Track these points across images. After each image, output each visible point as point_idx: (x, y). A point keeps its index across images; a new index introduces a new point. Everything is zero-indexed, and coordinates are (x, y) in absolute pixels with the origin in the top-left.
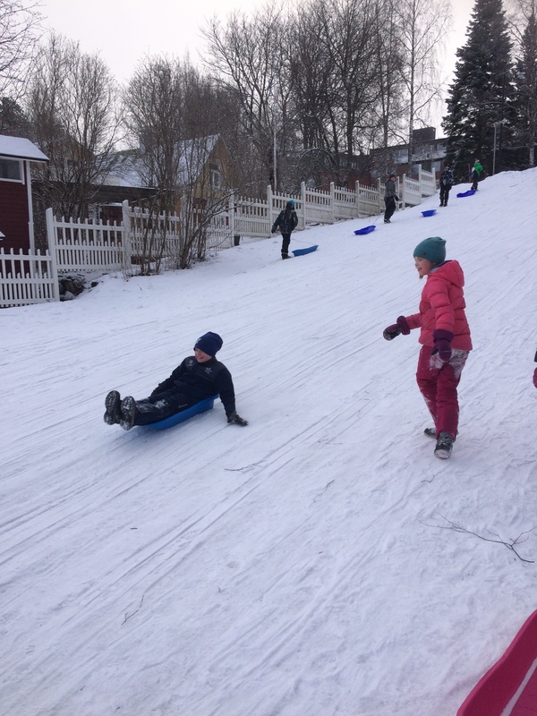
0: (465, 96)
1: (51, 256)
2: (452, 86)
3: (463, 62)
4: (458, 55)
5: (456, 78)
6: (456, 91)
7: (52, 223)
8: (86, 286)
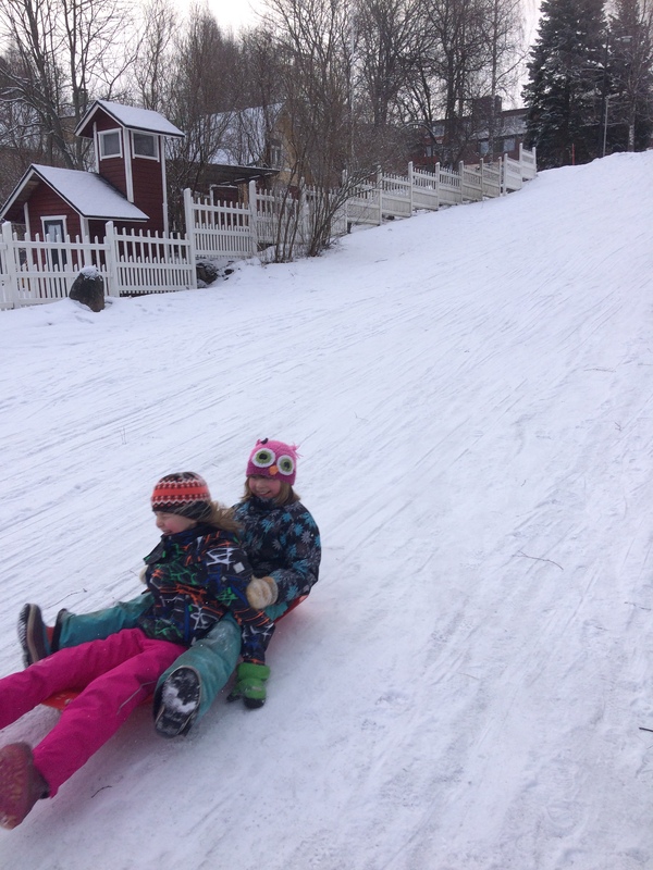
0: (549, 59)
1: (189, 241)
2: (534, 48)
3: (547, 19)
4: (542, 10)
5: (540, 38)
6: (540, 53)
7: (190, 205)
8: (219, 273)
